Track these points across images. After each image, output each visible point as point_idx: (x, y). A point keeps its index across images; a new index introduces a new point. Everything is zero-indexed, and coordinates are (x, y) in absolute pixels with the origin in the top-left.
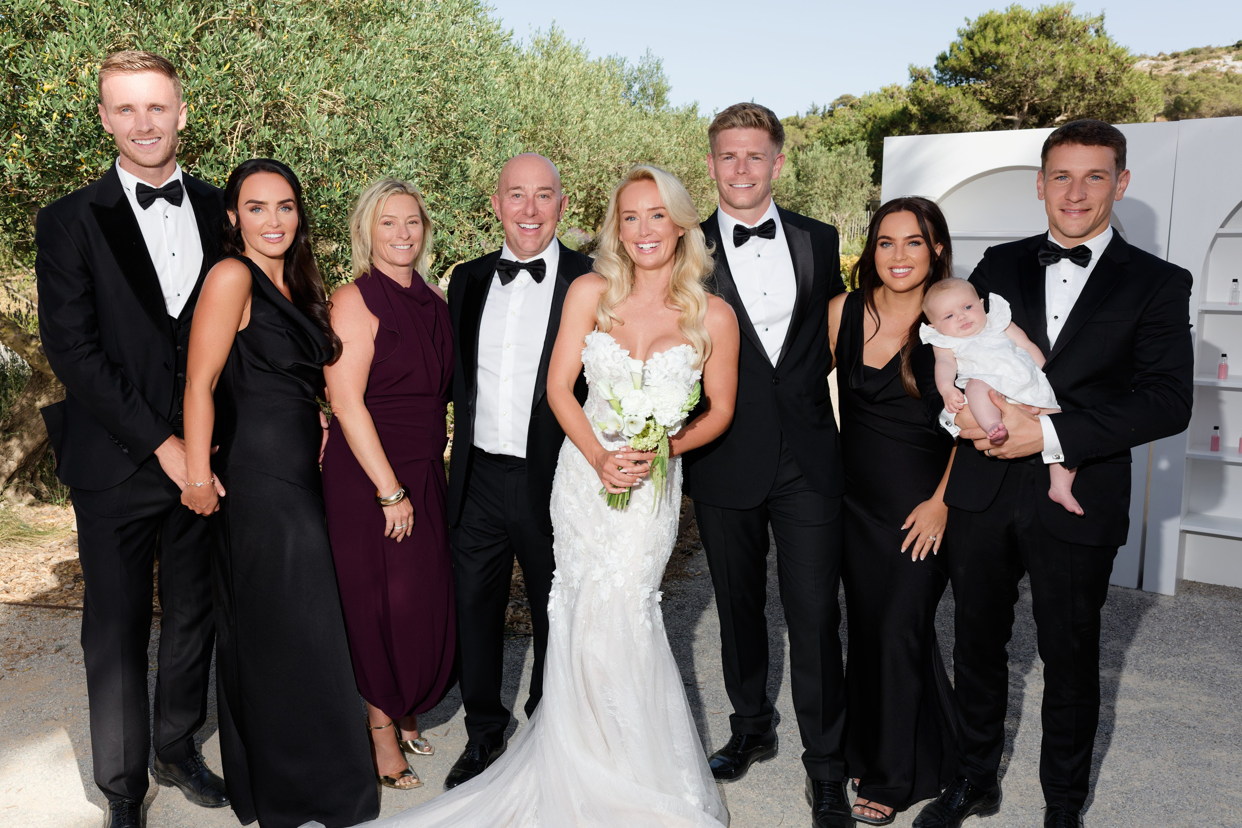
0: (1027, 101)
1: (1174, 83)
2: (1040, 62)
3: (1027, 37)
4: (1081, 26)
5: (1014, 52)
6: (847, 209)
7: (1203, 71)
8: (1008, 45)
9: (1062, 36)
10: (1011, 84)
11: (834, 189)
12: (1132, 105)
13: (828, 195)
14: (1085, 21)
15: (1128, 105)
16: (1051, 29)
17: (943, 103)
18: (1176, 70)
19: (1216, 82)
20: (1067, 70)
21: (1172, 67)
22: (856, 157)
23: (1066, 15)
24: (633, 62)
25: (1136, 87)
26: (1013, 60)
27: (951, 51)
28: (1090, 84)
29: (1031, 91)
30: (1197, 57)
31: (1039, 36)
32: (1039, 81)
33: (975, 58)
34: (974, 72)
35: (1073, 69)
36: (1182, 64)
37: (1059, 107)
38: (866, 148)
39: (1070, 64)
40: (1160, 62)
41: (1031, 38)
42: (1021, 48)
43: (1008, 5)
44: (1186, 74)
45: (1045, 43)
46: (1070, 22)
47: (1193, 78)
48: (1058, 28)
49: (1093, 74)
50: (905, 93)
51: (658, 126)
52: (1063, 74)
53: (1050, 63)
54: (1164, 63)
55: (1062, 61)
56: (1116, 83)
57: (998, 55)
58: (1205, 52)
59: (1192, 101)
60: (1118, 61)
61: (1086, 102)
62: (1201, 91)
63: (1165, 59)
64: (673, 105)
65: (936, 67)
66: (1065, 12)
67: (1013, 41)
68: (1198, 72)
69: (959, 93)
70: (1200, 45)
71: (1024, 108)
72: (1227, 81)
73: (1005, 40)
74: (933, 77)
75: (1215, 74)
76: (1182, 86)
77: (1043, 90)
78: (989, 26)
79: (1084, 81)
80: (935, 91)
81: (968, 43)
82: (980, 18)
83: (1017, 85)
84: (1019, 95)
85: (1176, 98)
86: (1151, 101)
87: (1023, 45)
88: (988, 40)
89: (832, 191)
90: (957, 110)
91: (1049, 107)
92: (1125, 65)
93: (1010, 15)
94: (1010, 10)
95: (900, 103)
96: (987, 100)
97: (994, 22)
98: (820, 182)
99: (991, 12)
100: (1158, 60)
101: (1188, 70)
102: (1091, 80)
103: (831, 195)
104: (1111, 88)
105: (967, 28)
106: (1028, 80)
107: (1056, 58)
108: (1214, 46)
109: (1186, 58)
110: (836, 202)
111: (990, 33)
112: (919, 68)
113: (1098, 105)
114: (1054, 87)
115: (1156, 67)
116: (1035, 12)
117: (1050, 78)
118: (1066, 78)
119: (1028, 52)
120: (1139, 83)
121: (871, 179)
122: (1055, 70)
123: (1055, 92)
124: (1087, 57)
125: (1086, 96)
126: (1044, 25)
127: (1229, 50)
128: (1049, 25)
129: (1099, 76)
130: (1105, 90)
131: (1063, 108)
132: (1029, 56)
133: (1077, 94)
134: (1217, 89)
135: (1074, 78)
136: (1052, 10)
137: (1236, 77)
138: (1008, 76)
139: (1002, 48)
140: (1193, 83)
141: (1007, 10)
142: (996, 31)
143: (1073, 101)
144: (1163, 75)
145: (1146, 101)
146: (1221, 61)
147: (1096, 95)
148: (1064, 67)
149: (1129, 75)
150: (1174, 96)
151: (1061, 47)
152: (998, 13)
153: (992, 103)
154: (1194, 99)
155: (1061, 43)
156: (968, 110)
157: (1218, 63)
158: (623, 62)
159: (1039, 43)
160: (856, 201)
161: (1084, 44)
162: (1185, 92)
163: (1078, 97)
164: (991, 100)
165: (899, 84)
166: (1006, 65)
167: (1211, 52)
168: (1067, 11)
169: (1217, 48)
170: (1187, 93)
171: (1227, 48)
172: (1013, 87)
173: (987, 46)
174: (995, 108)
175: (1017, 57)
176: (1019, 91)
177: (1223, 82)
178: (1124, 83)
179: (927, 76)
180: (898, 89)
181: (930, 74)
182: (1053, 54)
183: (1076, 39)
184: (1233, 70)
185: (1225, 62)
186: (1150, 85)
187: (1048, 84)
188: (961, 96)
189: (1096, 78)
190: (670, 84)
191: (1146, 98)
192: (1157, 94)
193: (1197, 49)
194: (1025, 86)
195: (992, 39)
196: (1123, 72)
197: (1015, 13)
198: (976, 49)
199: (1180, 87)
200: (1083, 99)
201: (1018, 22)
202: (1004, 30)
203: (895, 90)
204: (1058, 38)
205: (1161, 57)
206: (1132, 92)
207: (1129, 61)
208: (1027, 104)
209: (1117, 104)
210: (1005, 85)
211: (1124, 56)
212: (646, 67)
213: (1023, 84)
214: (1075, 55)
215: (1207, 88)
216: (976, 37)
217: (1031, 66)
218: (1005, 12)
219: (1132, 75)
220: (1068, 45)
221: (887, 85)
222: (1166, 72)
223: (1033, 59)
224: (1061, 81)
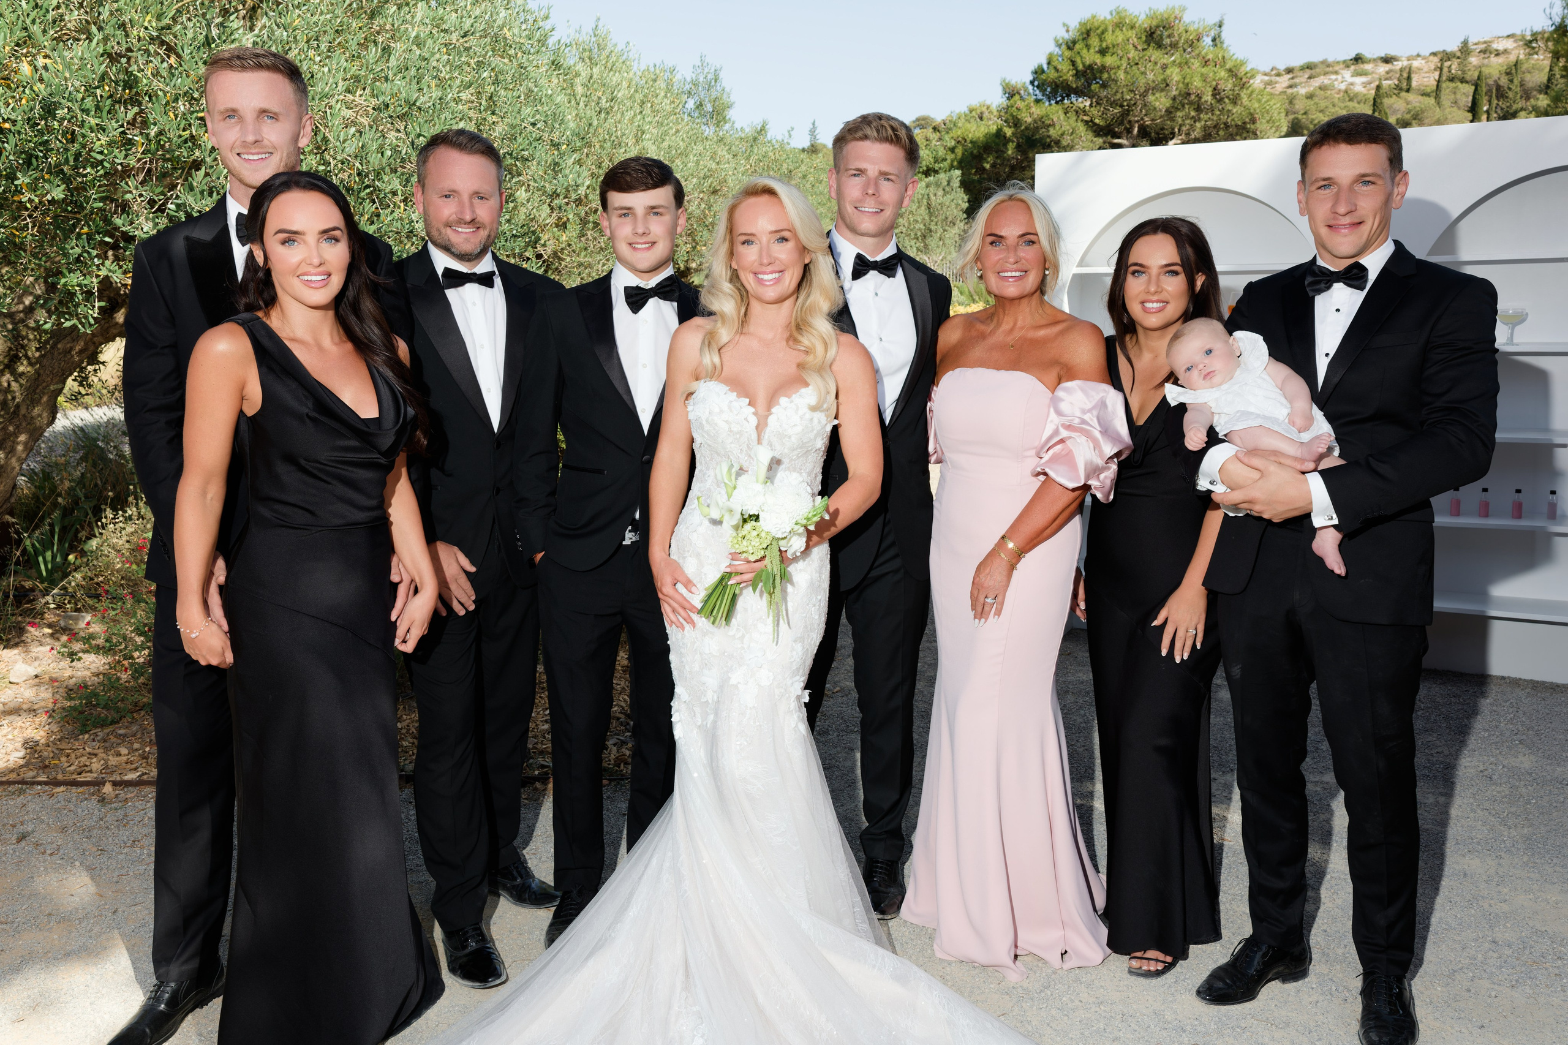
0: (1137, 121)
1: (1291, 102)
2: (1151, 76)
3: (1135, 47)
4: (1195, 34)
5: (1122, 65)
6: (939, 250)
7: (1320, 88)
8: (1115, 57)
9: (1174, 46)
10: (1119, 102)
11: (922, 226)
12: (1252, 127)
13: (916, 234)
14: (1199, 28)
15: (1248, 126)
16: (1162, 38)
17: (1043, 123)
18: (1290, 87)
19: (1336, 101)
20: (1181, 85)
21: (1286, 84)
22: (947, 189)
23: (1177, 21)
24: (685, 73)
25: (1256, 105)
26: (1121, 75)
27: (1049, 63)
28: (1206, 102)
29: (1141, 110)
30: (1313, 71)
31: (1149, 45)
32: (1151, 98)
33: (1077, 71)
34: (1077, 87)
35: (1188, 84)
36: (1297, 80)
37: (1173, 129)
38: (959, 179)
39: (1184, 78)
40: (1274, 78)
41: (1140, 48)
42: (1129, 59)
43: (1113, 8)
44: (1302, 91)
45: (1155, 54)
46: (1182, 29)
47: (1310, 96)
48: (1169, 36)
49: (1210, 92)
50: (995, 113)
51: (722, 151)
52: (1177, 89)
53: (1162, 77)
54: (1278, 79)
55: (1174, 74)
56: (1235, 101)
57: (1103, 68)
58: (1321, 66)
59: (1311, 122)
60: (1236, 76)
61: (1203, 123)
62: (1321, 111)
63: (1278, 75)
64: (738, 126)
65: (1032, 83)
66: (1176, 18)
67: (1119, 52)
68: (1315, 89)
69: (1060, 112)
70: (1315, 58)
71: (1133, 130)
72: (1347, 99)
73: (1111, 50)
74: (1029, 94)
75: (1333, 92)
76: (1300, 106)
77: (1155, 109)
78: (1092, 34)
79: (1201, 98)
80: (1033, 110)
81: (1068, 53)
82: (1080, 23)
83: (1125, 104)
84: (1128, 115)
85: (1294, 119)
86: (1274, 122)
87: (1131, 55)
88: (1092, 51)
89: (920, 229)
90: (1059, 133)
91: (1163, 129)
92: (1244, 80)
93: (1115, 21)
94: (1114, 14)
95: (992, 125)
96: (1091, 121)
97: (1098, 29)
98: (906, 219)
99: (1094, 17)
100: (1271, 76)
101: (1304, 87)
102: (1208, 98)
103: (919, 234)
104: (1229, 107)
105: (1067, 36)
106: (1138, 97)
107: (1168, 72)
108: (1330, 59)
109: (1301, 73)
110: (925, 242)
111: (1094, 42)
112: (1013, 82)
113: (1215, 127)
114: (1168, 105)
115: (1270, 83)
116: (1143, 17)
117: (1163, 94)
118: (1180, 94)
119: (1137, 64)
120: (1259, 101)
121: (965, 216)
122: (1167, 85)
123: (1169, 112)
124: (1203, 70)
125: (1202, 116)
126: (1154, 33)
127: (1346, 64)
128: (1159, 32)
129: (1216, 92)
130: (1223, 109)
131: (1176, 130)
132: (1138, 69)
133: (1193, 113)
134: (1337, 109)
135: (1189, 94)
136: (1162, 15)
137: (1356, 95)
138: (1117, 92)
139: (1109, 60)
140: (1310, 102)
141: (1111, 14)
142: (1101, 37)
143: (1188, 122)
144: (1278, 93)
145: (1268, 122)
146: (1339, 77)
147: (1213, 114)
148: (1178, 82)
149: (1249, 92)
150: (1291, 117)
151: (1173, 58)
152: (1102, 18)
153: (1098, 125)
154: (1313, 120)
155: (1173, 54)
156: (1072, 133)
157: (1336, 80)
158: (672, 71)
159: (1149, 54)
160: (947, 241)
161: (1198, 55)
162: (1302, 112)
163: (1193, 117)
164: (1097, 121)
165: (988, 103)
166: (1113, 80)
167: (1327, 67)
168: (1179, 16)
169: (1334, 62)
170: (1305, 113)
171: (1344, 62)
172: (1122, 106)
173: (1091, 57)
174: (1101, 130)
175: (1126, 72)
176: (1128, 111)
177: (1344, 101)
178: (1244, 101)
179: (1022, 92)
180: (988, 108)
181: (1026, 90)
182: (1164, 67)
183: (1189, 50)
184: (1352, 87)
185: (1343, 77)
186: (1271, 103)
187: (1160, 102)
188: (1062, 116)
189: (1212, 95)
190: (732, 98)
191: (1268, 118)
192: (1279, 113)
193: (1311, 63)
194: (1135, 104)
195: (1097, 49)
196: (1242, 88)
197: (1120, 18)
198: (1078, 60)
199: (1297, 107)
200: (1199, 120)
201: (1124, 29)
202: (1109, 38)
203: (984, 109)
204: (1169, 48)
205: (1274, 72)
206: (1252, 111)
207: (1249, 75)
208: (1137, 125)
209: (1237, 126)
210: (1113, 104)
211: (1243, 70)
212: (701, 79)
213: (1132, 102)
214: (1189, 67)
215: (1327, 107)
216: (1077, 46)
217: (1142, 81)
218: (1109, 17)
219: (1252, 92)
220: (1181, 56)
221: (975, 102)
222: (1281, 90)
223: (1142, 73)
224: (1174, 99)
